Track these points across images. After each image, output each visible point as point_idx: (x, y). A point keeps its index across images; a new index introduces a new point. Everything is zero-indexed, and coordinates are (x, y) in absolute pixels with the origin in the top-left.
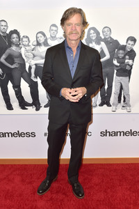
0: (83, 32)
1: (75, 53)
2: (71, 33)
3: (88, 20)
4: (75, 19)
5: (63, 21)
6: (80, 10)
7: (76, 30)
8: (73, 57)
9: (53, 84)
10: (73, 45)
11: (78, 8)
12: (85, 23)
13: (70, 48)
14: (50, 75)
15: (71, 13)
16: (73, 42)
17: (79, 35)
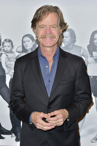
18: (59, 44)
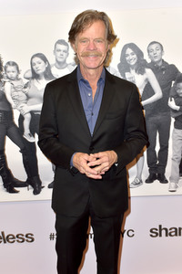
1: (94, 91)
2: (86, 55)
3: (116, 31)
4: (93, 31)
5: (74, 33)
7: (95, 49)
8: (91, 97)
9: (58, 146)
10: (92, 77)
11: (100, 10)
12: (111, 38)
13: (86, 82)
14: (51, 130)
15: (86, 20)
16: (92, 72)
17: (102, 59)
18: (105, 64)
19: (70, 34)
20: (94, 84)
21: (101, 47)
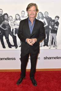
0: (36, 14)
1: (32, 23)
2: (31, 14)
3: (39, 9)
4: (33, 8)
5: (28, 9)
6: (35, 4)
8: (31, 25)
9: (22, 36)
10: (32, 20)
12: (37, 10)
14: (21, 33)
15: (31, 5)
16: (32, 18)
19: (27, 9)
20: (32, 22)
21: (34, 13)
